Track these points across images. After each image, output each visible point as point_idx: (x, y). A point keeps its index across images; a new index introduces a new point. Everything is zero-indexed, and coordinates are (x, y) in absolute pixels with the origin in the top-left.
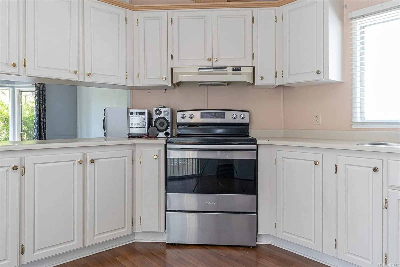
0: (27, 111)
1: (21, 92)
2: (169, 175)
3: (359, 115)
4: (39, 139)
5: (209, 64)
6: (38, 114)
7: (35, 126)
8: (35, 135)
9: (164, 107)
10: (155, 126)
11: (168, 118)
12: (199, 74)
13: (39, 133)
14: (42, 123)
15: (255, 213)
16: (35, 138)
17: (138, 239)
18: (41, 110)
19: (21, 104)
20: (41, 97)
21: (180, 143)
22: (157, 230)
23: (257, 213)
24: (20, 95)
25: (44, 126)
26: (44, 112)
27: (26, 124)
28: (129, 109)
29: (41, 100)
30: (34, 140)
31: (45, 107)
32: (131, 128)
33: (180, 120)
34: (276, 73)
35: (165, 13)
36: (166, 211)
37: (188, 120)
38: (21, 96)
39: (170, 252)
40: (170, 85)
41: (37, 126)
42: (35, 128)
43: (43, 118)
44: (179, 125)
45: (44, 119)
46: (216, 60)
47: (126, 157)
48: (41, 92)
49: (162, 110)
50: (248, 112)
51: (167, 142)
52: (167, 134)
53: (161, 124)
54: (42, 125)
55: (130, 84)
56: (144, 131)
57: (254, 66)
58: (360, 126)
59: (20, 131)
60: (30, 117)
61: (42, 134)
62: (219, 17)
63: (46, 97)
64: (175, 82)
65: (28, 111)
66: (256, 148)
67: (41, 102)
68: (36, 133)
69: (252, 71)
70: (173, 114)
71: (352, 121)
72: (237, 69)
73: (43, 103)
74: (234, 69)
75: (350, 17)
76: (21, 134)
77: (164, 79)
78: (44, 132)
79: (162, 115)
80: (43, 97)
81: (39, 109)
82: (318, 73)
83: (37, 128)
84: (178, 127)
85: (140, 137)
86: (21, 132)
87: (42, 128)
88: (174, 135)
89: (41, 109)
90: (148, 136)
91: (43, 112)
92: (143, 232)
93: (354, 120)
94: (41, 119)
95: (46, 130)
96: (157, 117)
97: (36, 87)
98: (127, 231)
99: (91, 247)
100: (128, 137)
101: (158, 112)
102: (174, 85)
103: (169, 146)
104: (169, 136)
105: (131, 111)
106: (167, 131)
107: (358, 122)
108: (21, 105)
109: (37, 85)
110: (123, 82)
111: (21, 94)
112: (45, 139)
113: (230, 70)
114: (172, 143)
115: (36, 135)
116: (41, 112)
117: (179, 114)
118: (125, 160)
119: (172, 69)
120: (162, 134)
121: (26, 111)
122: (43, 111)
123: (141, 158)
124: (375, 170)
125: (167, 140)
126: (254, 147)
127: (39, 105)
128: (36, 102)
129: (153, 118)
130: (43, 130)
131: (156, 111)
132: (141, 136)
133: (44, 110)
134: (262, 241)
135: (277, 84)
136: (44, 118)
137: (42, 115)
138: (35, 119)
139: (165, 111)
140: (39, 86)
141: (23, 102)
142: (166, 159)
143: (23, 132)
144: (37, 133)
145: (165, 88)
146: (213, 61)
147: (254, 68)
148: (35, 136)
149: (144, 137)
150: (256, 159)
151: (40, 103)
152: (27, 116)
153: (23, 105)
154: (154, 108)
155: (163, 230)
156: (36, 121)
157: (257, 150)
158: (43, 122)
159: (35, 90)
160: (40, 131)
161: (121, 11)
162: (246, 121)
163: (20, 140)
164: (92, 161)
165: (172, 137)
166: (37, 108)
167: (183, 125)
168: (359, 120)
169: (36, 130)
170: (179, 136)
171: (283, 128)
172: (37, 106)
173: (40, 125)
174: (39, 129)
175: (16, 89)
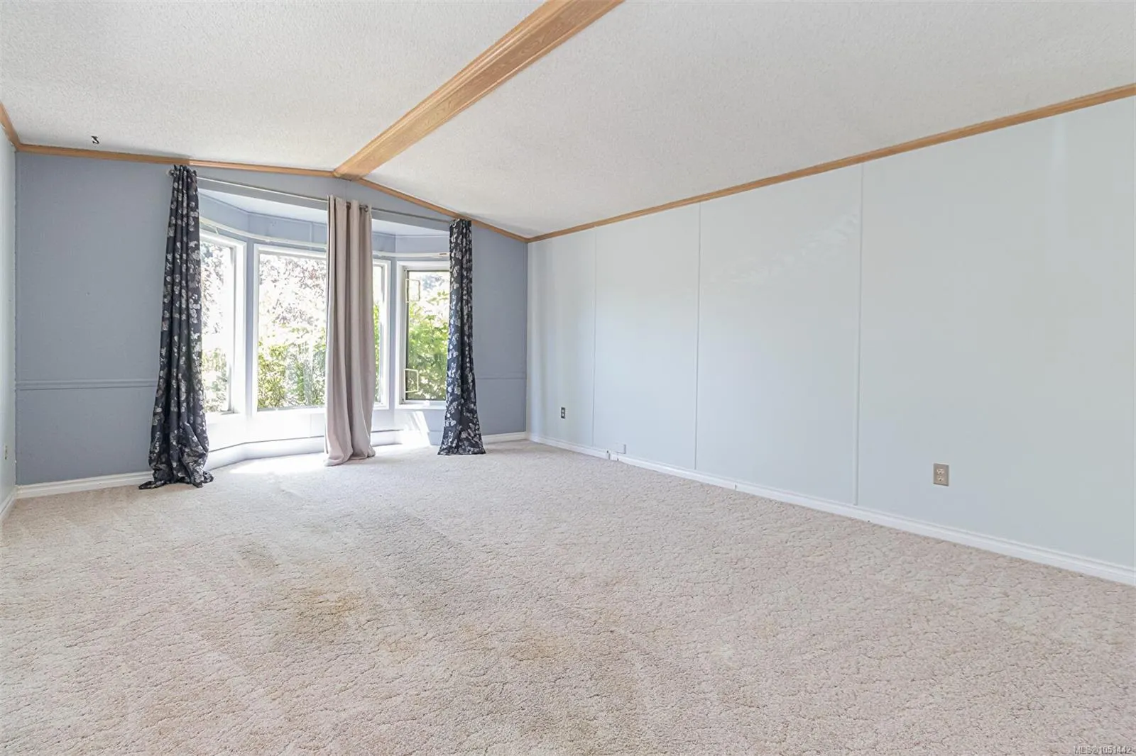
1: (408, 271)
6: (459, 325)
7: (452, 354)
8: (451, 377)
13: (461, 372)
14: (467, 349)
16: (452, 383)
18: (466, 317)
19: (408, 300)
20: (464, 285)
26: (470, 320)
29: (465, 292)
38: (408, 281)
41: (455, 354)
42: (452, 360)
43: (469, 334)
48: (465, 273)
54: (467, 353)
59: (405, 366)
61: (467, 376)
63: (474, 285)
67: (465, 298)
68: (454, 371)
73: (469, 299)
76: (406, 371)
78: (471, 369)
80: (469, 285)
81: (460, 313)
83: (456, 361)
87: (468, 360)
89: (465, 313)
94: (465, 338)
95: (475, 364)
97: (451, 259)
108: (408, 304)
109: (455, 254)
111: (408, 277)
115: (453, 376)
116: (465, 321)
127: (460, 304)
128: (454, 297)
130: (468, 365)
133: (470, 316)
136: (471, 335)
137: (466, 328)
138: (452, 338)
140: (460, 258)
144: (457, 371)
151: (462, 300)
156: (455, 343)
158: (469, 344)
159: (449, 269)
160: (462, 368)
166: (456, 312)
169: (453, 365)
172: (456, 305)
173: (462, 354)
174: (460, 362)
175: (398, 265)
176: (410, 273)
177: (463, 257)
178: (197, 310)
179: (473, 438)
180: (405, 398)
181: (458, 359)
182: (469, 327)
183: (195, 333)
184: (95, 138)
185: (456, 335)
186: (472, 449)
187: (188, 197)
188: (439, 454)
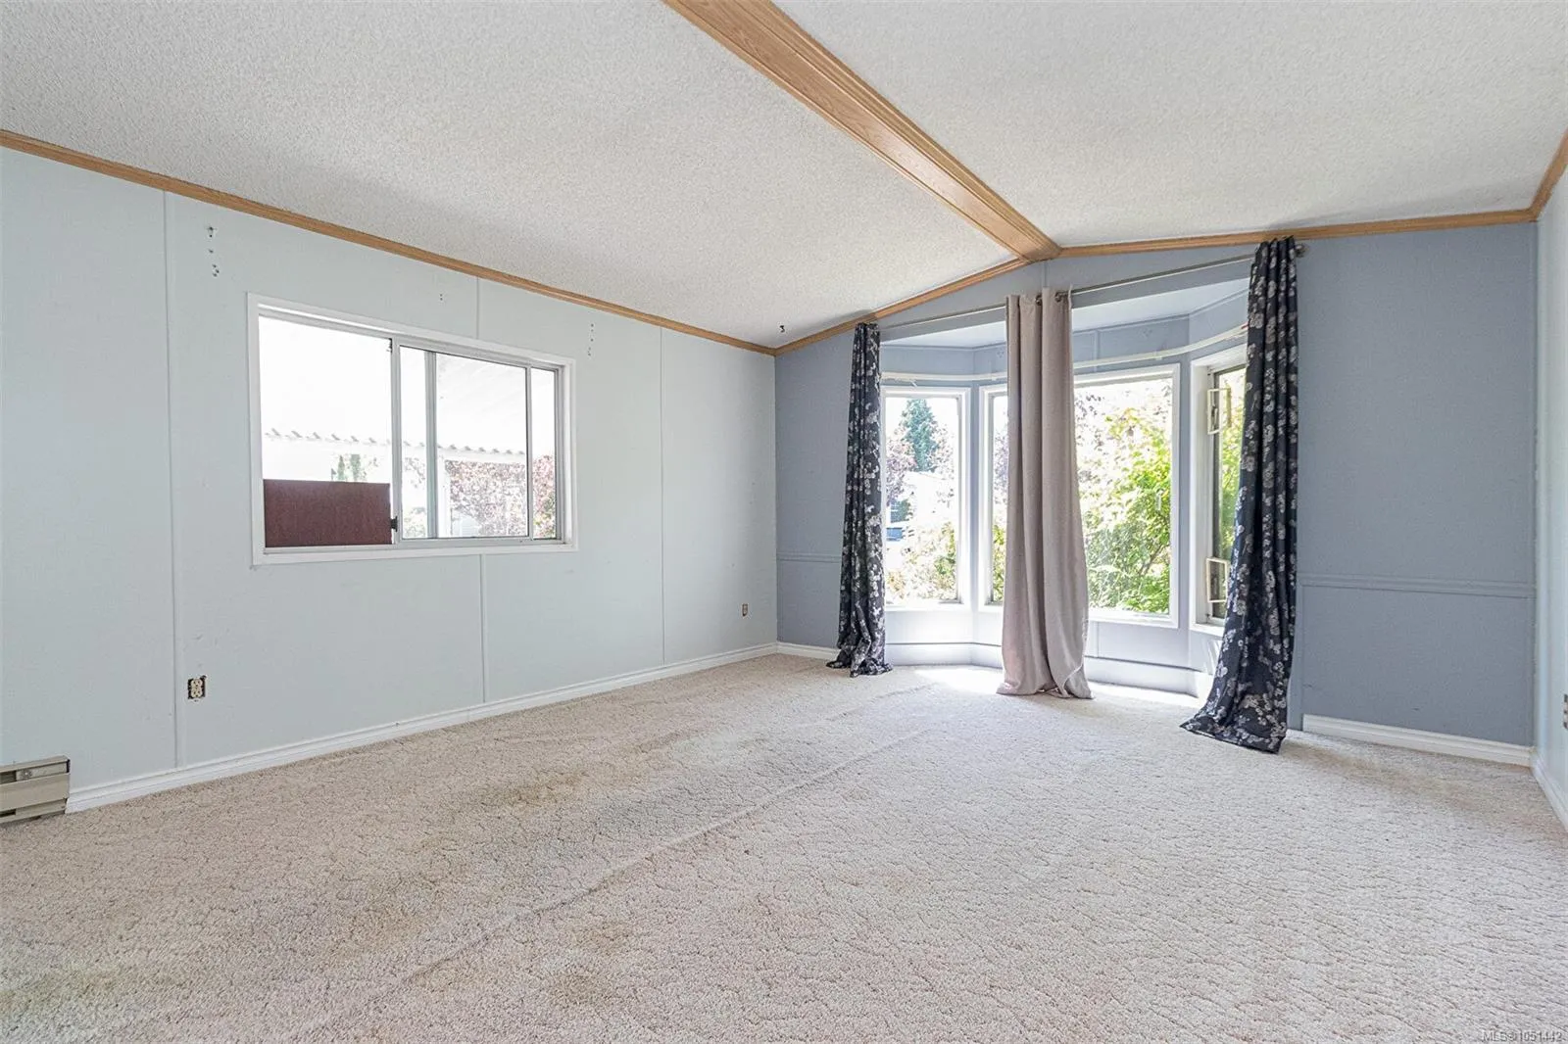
1: (1217, 375)
6: (1251, 469)
18: (1268, 450)
19: (1215, 428)
20: (1267, 382)
24: (1210, 392)
26: (1281, 455)
29: (1268, 397)
31: (1287, 434)
38: (1215, 395)
43: (1277, 488)
45: (1282, 498)
48: (1270, 356)
59: (1209, 553)
63: (1300, 377)
67: (1270, 408)
73: (1277, 409)
80: (1283, 380)
83: (1240, 543)
86: (1215, 555)
89: (1266, 442)
91: (1275, 457)
94: (1261, 495)
111: (1216, 386)
116: (1266, 459)
122: (1276, 450)
133: (1284, 446)
136: (1284, 488)
137: (1272, 476)
151: (1260, 414)
156: (1240, 507)
160: (1253, 560)
169: (1235, 553)
175: (1192, 367)
176: (1220, 377)
177: (1266, 322)
178: (871, 480)
179: (1266, 713)
180: (1211, 614)
183: (868, 506)
184: (782, 327)
186: (1245, 735)
187: (865, 355)
188: (1183, 726)
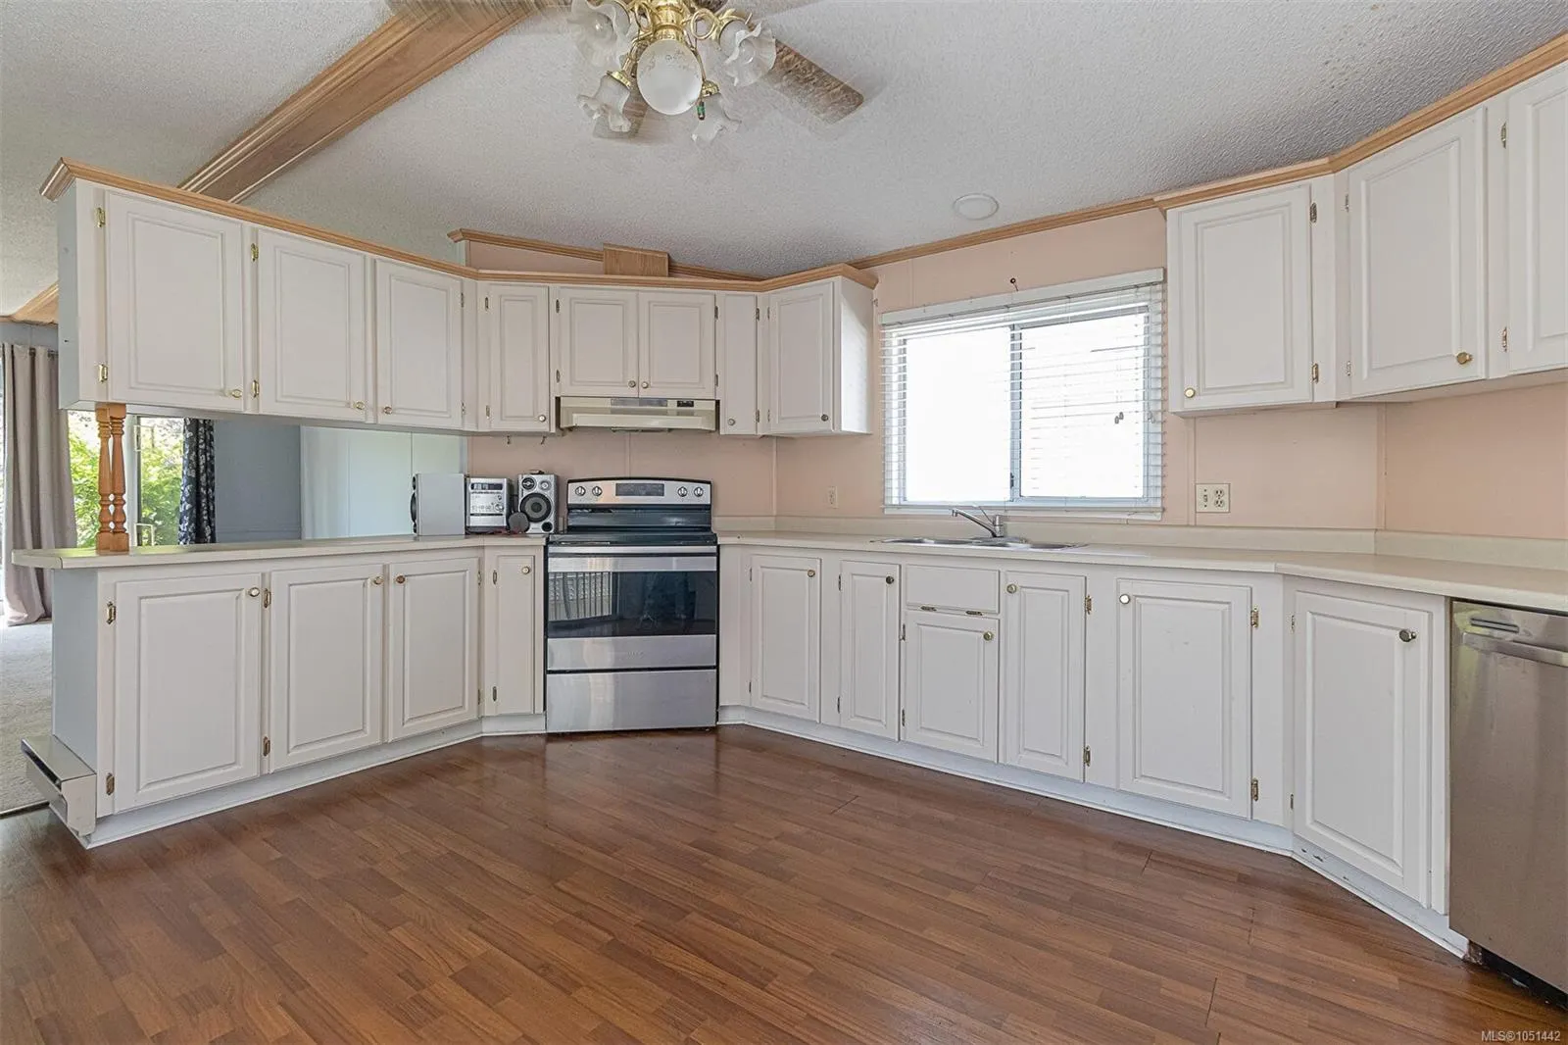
0: (154, 466)
1: (139, 417)
2: (551, 618)
3: (895, 493)
4: (196, 542)
5: (632, 393)
6: (194, 476)
7: (185, 507)
8: (183, 531)
9: (541, 473)
10: (523, 511)
11: (550, 495)
12: (614, 412)
13: (196, 525)
14: (204, 501)
15: (714, 667)
16: (184, 538)
17: (489, 729)
18: (202, 467)
19: (139, 448)
21: (574, 544)
22: (529, 710)
23: (717, 667)
24: (135, 427)
25: (209, 507)
26: (209, 470)
27: (151, 502)
28: (467, 477)
29: (201, 441)
30: (181, 543)
31: (212, 457)
32: (472, 515)
33: (573, 499)
34: (758, 413)
35: (544, 291)
36: (547, 672)
37: (589, 499)
38: (139, 429)
39: (553, 748)
40: (553, 430)
41: (188, 506)
42: (185, 513)
43: (207, 485)
44: (571, 508)
45: (210, 490)
46: (645, 385)
47: (465, 571)
49: (538, 478)
50: (709, 483)
51: (548, 542)
52: (547, 527)
53: (536, 507)
54: (203, 505)
55: (470, 427)
56: (501, 522)
57: (717, 399)
58: (895, 512)
59: (136, 520)
60: (166, 483)
61: (204, 529)
62: (651, 305)
63: (215, 434)
64: (563, 425)
65: (158, 468)
66: (715, 551)
67: (202, 447)
68: (187, 526)
69: (714, 408)
70: (560, 486)
71: (884, 504)
72: (685, 404)
73: (208, 448)
74: (680, 404)
75: (880, 323)
76: (138, 527)
77: (542, 418)
78: (209, 522)
79: (537, 490)
80: (207, 434)
81: (194, 463)
82: (825, 418)
83: (188, 513)
84: (569, 512)
85: (492, 534)
86: (139, 522)
87: (205, 512)
88: (561, 529)
89: (201, 463)
90: (508, 531)
91: (205, 470)
92: (501, 716)
93: (887, 502)
94: (202, 489)
95: (214, 516)
96: (526, 493)
98: (469, 713)
99: (396, 742)
100: (466, 534)
101: (529, 483)
102: (562, 429)
103: (551, 549)
104: (552, 531)
105: (473, 480)
106: (547, 520)
107: (894, 503)
108: (139, 453)
110: (456, 424)
111: (139, 423)
112: (213, 540)
113: (672, 405)
114: (559, 544)
115: (185, 530)
116: (201, 472)
117: (572, 487)
118: (464, 576)
119: (558, 400)
120: (536, 528)
121: (150, 467)
122: (206, 468)
123: (495, 573)
124: (889, 580)
125: (548, 539)
126: (713, 549)
127: (194, 453)
128: (187, 447)
129: (517, 496)
130: (206, 518)
131: (525, 480)
132: (494, 532)
133: (210, 466)
134: (729, 718)
135: (760, 433)
136: (210, 486)
137: (203, 478)
138: (183, 490)
139: (542, 482)
141: (145, 443)
142: (546, 574)
143: (144, 523)
144: (190, 524)
145: (544, 436)
146: (641, 389)
147: (718, 402)
148: (182, 534)
149: (500, 532)
150: (715, 570)
151: (197, 449)
152: (154, 480)
153: (144, 453)
154: (520, 476)
155: (540, 709)
156: (188, 495)
157: (718, 554)
158: (207, 496)
160: (197, 521)
161: (452, 282)
162: (705, 500)
163: (136, 544)
164: (401, 580)
165: (557, 532)
166: (190, 462)
167: (581, 509)
168: (895, 501)
169: (186, 518)
170: (571, 529)
171: (775, 513)
172: (190, 453)
173: (197, 505)
174: (194, 516)
176: (142, 419)
181: (191, 514)
182: (207, 478)
185: (188, 487)
